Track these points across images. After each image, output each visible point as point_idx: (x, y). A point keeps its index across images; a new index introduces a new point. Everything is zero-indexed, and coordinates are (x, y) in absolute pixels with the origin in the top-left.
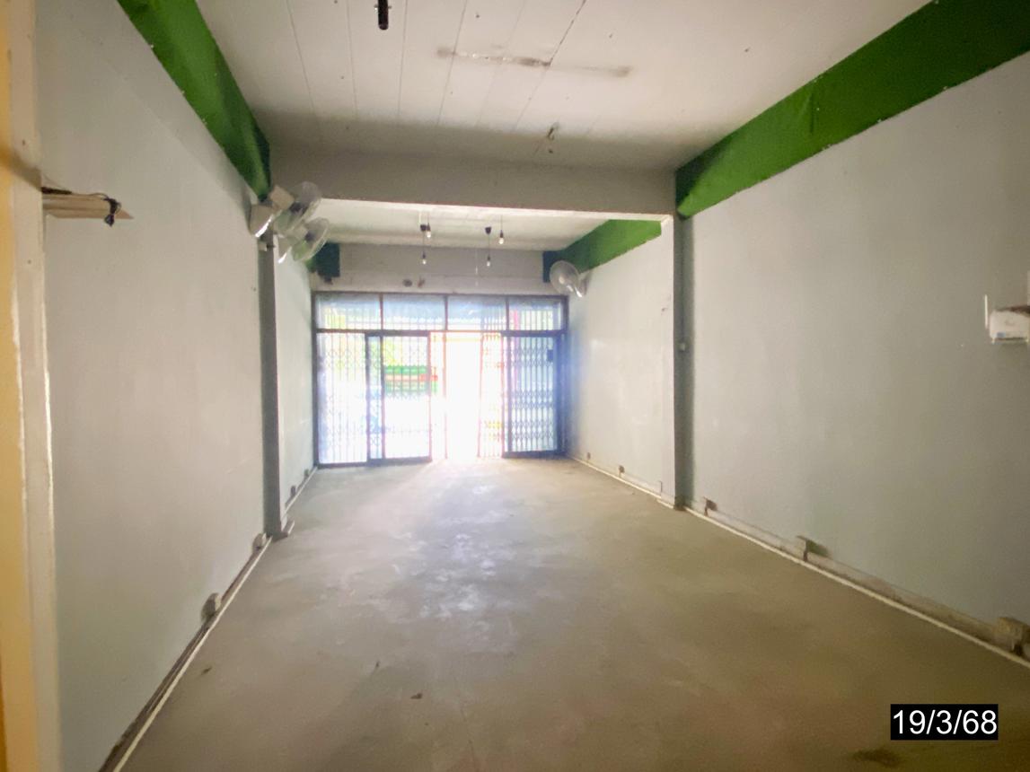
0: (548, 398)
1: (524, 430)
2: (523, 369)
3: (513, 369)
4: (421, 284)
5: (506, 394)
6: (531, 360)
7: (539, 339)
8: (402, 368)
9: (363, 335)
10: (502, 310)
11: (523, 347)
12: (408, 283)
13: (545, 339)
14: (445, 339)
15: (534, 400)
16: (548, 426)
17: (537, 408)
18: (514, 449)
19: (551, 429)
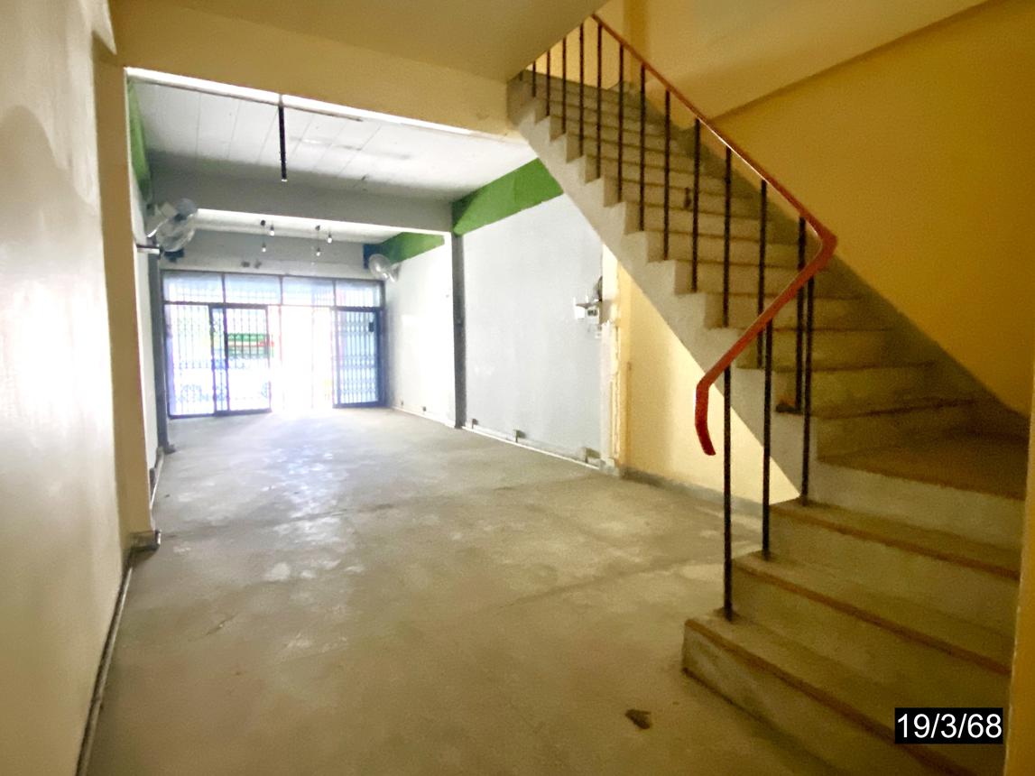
0: (370, 360)
1: (350, 387)
2: (349, 337)
3: (340, 338)
4: (258, 265)
5: (335, 358)
6: (355, 331)
7: (362, 314)
8: (242, 336)
9: (207, 307)
10: (330, 288)
11: (348, 320)
12: (246, 265)
13: (367, 314)
14: (280, 311)
15: (358, 362)
16: (371, 384)
17: (361, 369)
18: (343, 402)
19: (373, 386)
